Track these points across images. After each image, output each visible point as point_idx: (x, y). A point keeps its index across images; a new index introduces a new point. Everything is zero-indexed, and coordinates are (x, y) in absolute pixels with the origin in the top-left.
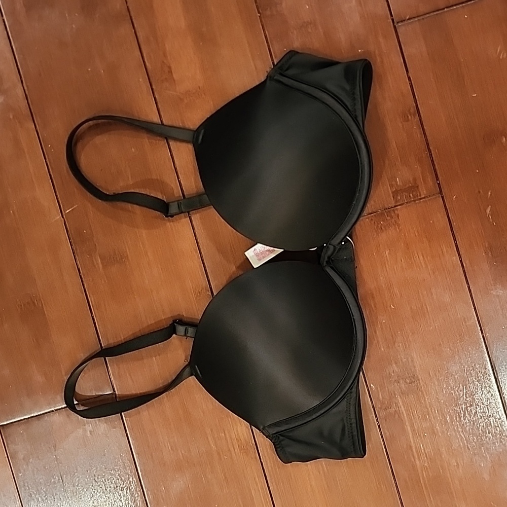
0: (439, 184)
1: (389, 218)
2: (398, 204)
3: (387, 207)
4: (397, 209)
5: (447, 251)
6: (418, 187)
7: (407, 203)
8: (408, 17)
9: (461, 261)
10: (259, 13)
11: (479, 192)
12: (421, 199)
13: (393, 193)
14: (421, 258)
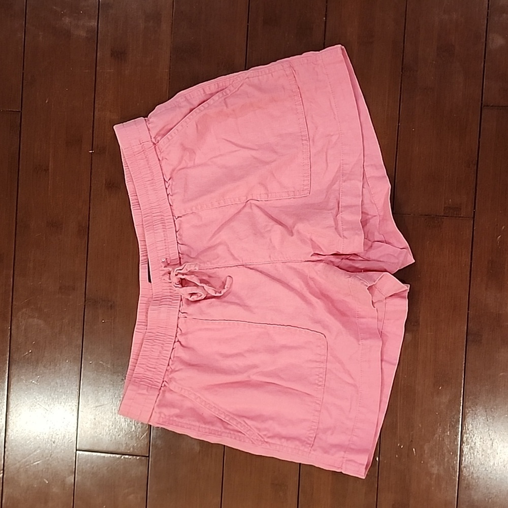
0: (474, 212)
1: (436, 222)
2: (445, 215)
3: (438, 215)
4: (443, 218)
5: (465, 254)
6: (461, 209)
7: (451, 216)
8: (491, 105)
9: (471, 263)
10: (402, 72)
11: (497, 225)
12: (460, 217)
13: (445, 207)
14: (448, 252)
